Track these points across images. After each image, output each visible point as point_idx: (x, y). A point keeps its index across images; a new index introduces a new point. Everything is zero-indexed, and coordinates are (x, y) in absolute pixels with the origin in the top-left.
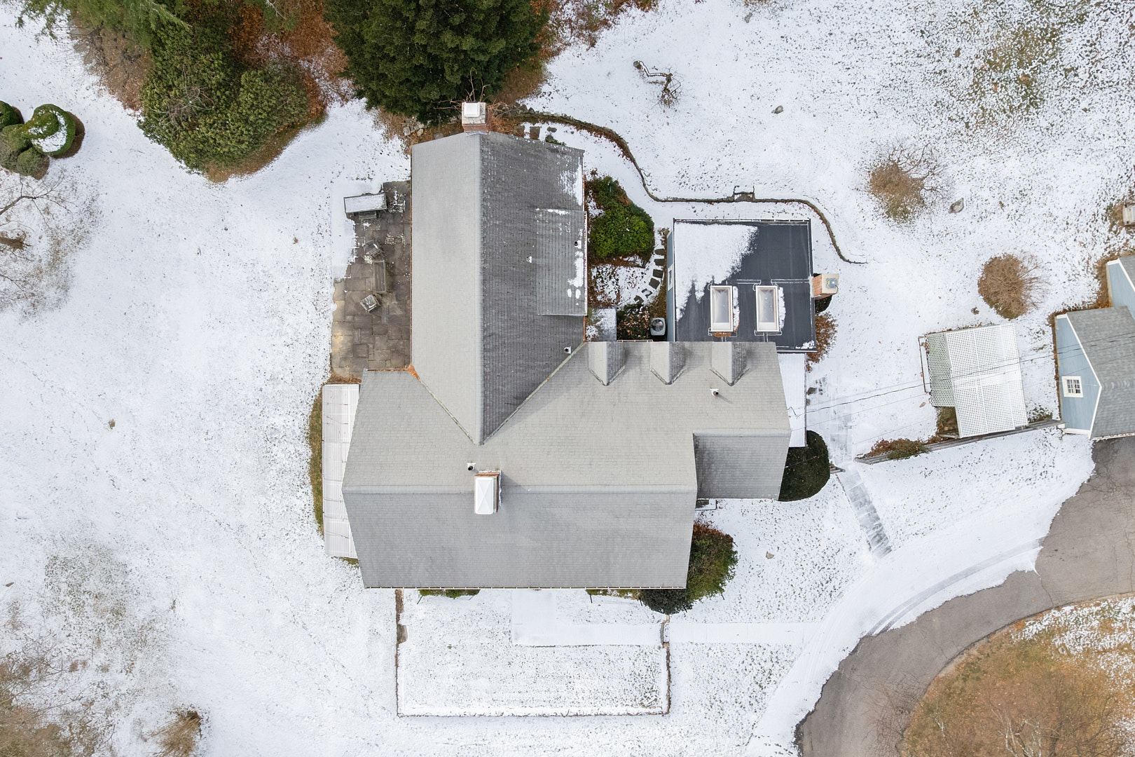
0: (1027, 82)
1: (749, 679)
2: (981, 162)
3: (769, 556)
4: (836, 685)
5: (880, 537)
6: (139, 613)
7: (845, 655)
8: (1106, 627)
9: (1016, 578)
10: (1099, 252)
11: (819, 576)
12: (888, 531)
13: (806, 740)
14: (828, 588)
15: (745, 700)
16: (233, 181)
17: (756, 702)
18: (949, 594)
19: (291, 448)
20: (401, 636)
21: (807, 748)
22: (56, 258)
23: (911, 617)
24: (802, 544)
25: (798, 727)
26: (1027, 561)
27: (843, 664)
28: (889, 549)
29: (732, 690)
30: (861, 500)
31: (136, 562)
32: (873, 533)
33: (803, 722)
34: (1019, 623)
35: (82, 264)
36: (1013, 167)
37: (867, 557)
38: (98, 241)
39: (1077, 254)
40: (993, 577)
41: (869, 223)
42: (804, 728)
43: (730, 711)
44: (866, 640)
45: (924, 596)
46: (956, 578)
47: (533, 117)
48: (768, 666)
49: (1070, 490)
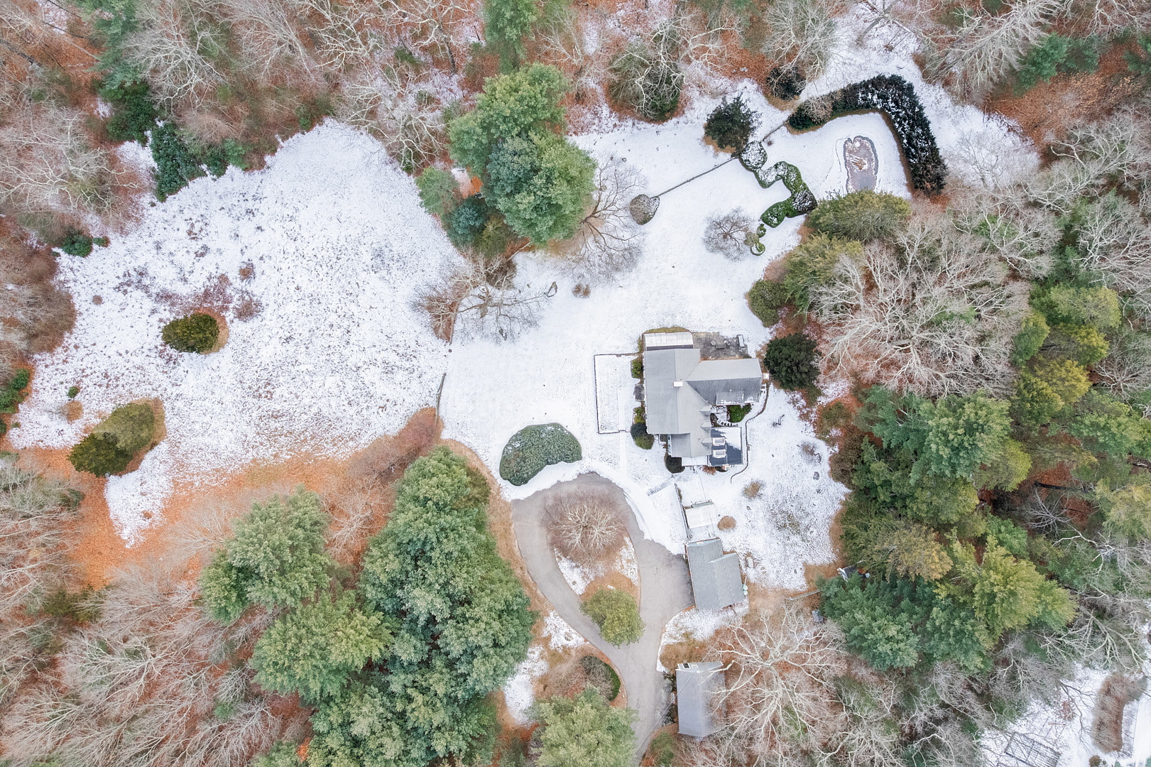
0: (785, 526)
1: (609, 457)
2: (762, 514)
3: (646, 460)
4: (608, 482)
5: (652, 492)
6: (618, 276)
7: (617, 484)
8: (628, 561)
9: (642, 533)
10: (738, 551)
11: (640, 475)
12: (654, 494)
13: (591, 475)
14: (637, 478)
15: (603, 456)
16: (746, 301)
17: (602, 459)
18: (636, 514)
19: (672, 320)
20: (618, 355)
21: (589, 475)
22: (721, 249)
23: (629, 503)
24: (650, 470)
25: (595, 472)
26: (647, 536)
27: (615, 484)
28: (649, 495)
29: (606, 452)
30: (663, 486)
31: (633, 275)
32: (654, 490)
33: (597, 473)
34: (629, 535)
35: (719, 256)
36: (761, 524)
37: (647, 489)
38: (727, 261)
39: (737, 545)
40: (642, 526)
41: (743, 484)
42: (595, 474)
43: (600, 452)
44: (622, 490)
45: (635, 507)
46: (641, 515)
47: (768, 387)
48: (614, 462)
49: (668, 548)
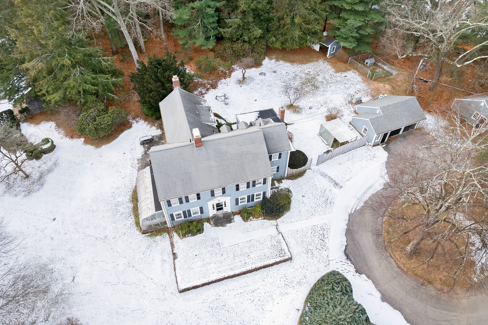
0: (314, 85)
1: (317, 239)
2: (311, 99)
3: (303, 196)
4: (349, 233)
5: (336, 184)
7: (347, 222)
9: (387, 185)
10: (352, 109)
11: (323, 199)
12: (338, 182)
13: (351, 256)
14: (328, 202)
15: (319, 247)
17: (324, 247)
19: (125, 206)
20: (175, 257)
21: (353, 259)
22: (41, 178)
23: (362, 204)
24: (312, 191)
25: (345, 252)
26: (387, 179)
27: (348, 225)
28: (341, 187)
29: (313, 244)
30: (324, 175)
32: (333, 183)
33: (345, 250)
35: (50, 177)
36: (320, 99)
37: (336, 190)
39: (348, 111)
41: (290, 115)
42: (347, 252)
43: (316, 252)
44: (350, 215)
46: (368, 190)
48: (321, 232)
49: (385, 160)
